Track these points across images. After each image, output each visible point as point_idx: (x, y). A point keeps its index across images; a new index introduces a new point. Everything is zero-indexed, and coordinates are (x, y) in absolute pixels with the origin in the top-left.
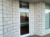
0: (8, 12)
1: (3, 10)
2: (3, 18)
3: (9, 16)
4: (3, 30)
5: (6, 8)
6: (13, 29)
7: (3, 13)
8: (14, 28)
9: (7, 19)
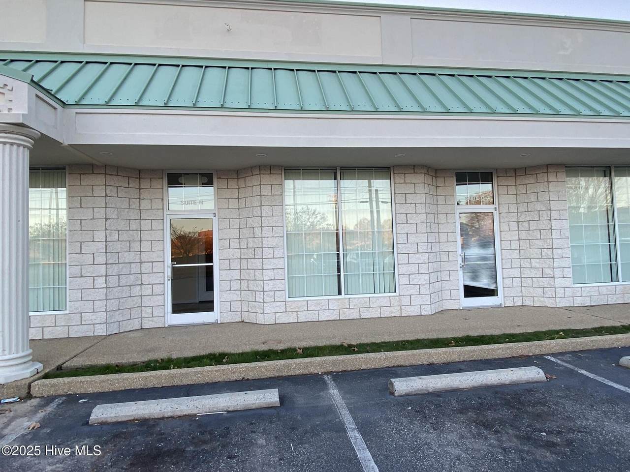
0: (122, 225)
1: (106, 220)
2: (106, 241)
3: (124, 236)
4: (106, 276)
5: (116, 213)
6: (142, 284)
7: (106, 230)
8: (146, 279)
9: (118, 246)
